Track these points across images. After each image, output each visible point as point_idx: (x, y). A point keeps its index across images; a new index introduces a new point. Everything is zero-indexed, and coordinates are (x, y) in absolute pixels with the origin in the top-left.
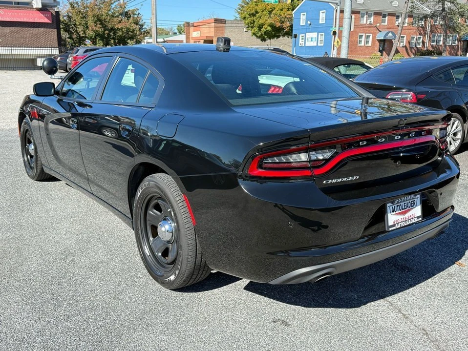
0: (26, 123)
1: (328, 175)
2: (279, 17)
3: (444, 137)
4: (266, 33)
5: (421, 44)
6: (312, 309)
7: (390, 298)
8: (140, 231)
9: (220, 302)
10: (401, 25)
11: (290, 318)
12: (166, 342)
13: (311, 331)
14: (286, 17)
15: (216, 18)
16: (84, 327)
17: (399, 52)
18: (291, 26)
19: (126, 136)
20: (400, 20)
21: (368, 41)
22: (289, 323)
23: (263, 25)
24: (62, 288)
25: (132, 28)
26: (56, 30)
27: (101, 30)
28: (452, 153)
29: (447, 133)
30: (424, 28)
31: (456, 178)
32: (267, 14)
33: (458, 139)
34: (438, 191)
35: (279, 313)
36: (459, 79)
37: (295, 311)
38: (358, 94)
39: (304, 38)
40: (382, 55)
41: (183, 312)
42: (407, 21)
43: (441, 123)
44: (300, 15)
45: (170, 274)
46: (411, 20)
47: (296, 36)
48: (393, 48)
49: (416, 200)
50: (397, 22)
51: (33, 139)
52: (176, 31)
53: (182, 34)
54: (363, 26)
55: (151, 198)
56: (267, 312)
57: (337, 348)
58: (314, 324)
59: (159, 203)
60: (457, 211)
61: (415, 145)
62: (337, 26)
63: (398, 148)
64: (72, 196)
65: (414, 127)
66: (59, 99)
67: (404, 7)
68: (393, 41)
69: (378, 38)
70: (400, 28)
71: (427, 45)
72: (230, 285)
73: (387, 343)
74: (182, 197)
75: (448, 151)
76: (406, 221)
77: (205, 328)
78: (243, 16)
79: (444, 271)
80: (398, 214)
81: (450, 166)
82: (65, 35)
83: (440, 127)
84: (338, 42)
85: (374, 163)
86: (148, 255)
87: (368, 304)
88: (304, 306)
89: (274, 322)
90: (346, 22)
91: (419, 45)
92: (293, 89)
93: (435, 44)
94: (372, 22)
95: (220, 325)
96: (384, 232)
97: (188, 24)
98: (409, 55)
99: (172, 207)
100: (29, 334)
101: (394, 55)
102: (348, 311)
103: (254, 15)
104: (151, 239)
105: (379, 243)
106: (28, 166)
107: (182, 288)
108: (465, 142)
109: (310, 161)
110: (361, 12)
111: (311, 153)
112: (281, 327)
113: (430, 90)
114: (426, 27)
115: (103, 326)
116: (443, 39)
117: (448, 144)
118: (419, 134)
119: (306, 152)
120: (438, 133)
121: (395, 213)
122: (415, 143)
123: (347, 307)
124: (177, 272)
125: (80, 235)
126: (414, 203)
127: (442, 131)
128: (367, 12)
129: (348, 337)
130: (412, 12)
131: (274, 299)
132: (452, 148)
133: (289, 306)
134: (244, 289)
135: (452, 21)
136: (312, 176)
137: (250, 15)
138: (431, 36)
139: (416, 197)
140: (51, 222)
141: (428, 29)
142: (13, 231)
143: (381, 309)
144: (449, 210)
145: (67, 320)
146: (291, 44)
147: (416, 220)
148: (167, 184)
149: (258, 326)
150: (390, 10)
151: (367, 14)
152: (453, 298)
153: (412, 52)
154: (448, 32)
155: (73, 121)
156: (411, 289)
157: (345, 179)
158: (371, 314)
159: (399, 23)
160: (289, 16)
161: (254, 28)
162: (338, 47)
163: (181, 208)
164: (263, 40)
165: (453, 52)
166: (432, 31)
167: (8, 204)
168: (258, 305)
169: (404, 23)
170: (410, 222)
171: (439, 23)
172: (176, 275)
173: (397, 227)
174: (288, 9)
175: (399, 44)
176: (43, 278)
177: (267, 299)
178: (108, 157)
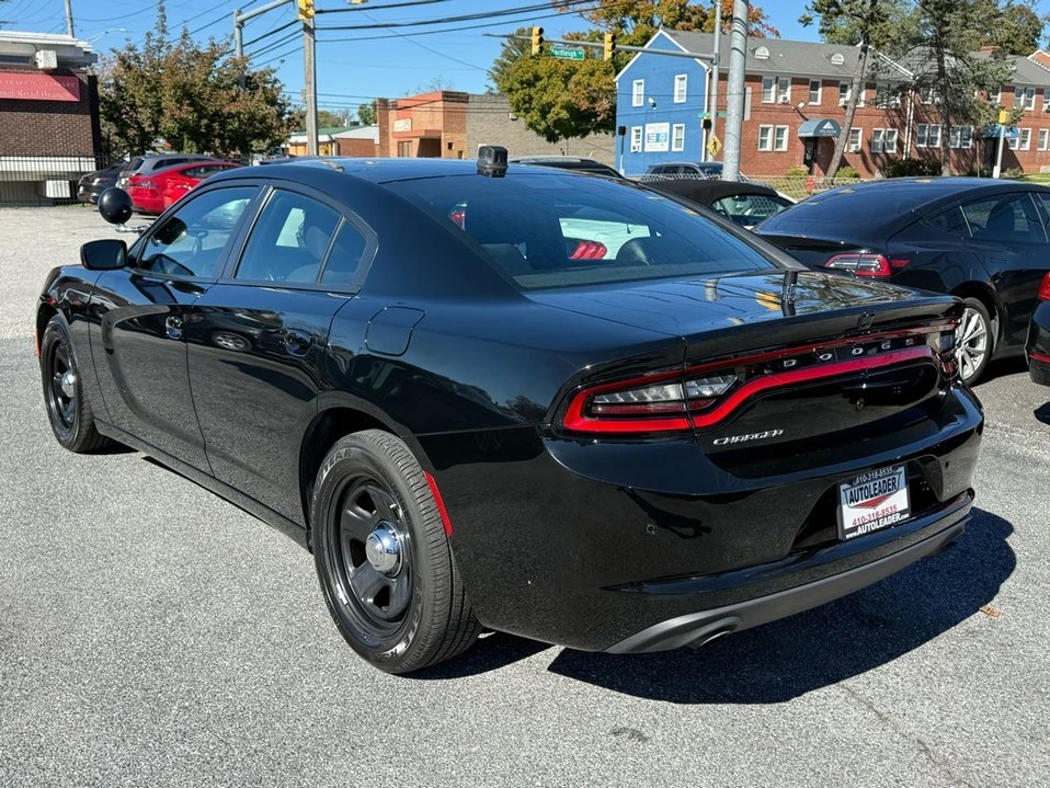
0: (55, 328)
1: (722, 428)
2: (585, 89)
3: (949, 350)
4: (558, 123)
5: (895, 146)
6: (691, 707)
7: (849, 682)
8: (326, 553)
9: (500, 697)
10: (851, 105)
11: (647, 724)
12: (396, 778)
13: (691, 750)
14: (601, 89)
15: (445, 89)
16: (221, 754)
17: (848, 165)
18: (613, 109)
19: (295, 352)
20: (849, 93)
21: (780, 141)
22: (647, 735)
23: (550, 105)
24: (163, 677)
25: (260, 114)
26: (89, 117)
27: (191, 117)
28: (967, 382)
29: (955, 340)
30: (900, 112)
31: (976, 434)
32: (560, 83)
33: (980, 353)
34: (942, 460)
35: (625, 716)
36: (977, 225)
37: (657, 710)
38: (773, 262)
39: (641, 134)
40: (810, 172)
41: (425, 719)
42: (863, 95)
43: (944, 322)
44: (632, 85)
45: (394, 641)
46: (873, 94)
47: (623, 131)
48: (835, 156)
49: (897, 477)
50: (842, 100)
51: (73, 361)
52: (357, 118)
53: (370, 125)
54: (770, 108)
55: (353, 481)
56: (599, 715)
57: (748, 782)
58: (697, 736)
59: (371, 492)
60: (982, 502)
61: (892, 365)
62: (713, 109)
63: (857, 373)
64: (161, 484)
65: (888, 330)
66: (134, 276)
67: (857, 67)
68: (835, 139)
69: (803, 135)
70: (849, 113)
71: (908, 148)
72: (519, 662)
73: (847, 769)
74: (422, 477)
75: (959, 377)
76: (878, 519)
77: (474, 749)
78: (508, 85)
79: (958, 626)
80: (862, 505)
81: (963, 408)
82: (108, 128)
83: (941, 328)
84: (715, 143)
85: (809, 403)
86: (345, 602)
87: (805, 695)
88: (676, 702)
89: (616, 734)
90: (734, 102)
91: (892, 149)
92: (640, 254)
93: (924, 146)
94: (789, 99)
95: (505, 743)
96: (837, 541)
97: (384, 102)
98: (870, 171)
99: (401, 499)
100: (106, 770)
101: (838, 170)
102: (766, 709)
103: (530, 84)
104: (351, 569)
105: (825, 566)
106: (59, 420)
107: (420, 670)
108: (993, 359)
109: (687, 399)
110: (764, 78)
111: (688, 384)
112: (630, 744)
113: (918, 250)
114: (906, 110)
115: (261, 751)
116: (943, 135)
117: (957, 363)
118: (898, 344)
119: (678, 382)
120: (937, 341)
121: (856, 503)
122: (891, 361)
123: (764, 702)
124: (411, 636)
125: (189, 567)
126: (894, 484)
127: (945, 338)
128: (777, 78)
129: (769, 759)
130: (873, 76)
131: (613, 689)
132: (968, 372)
133: (644, 701)
134: (549, 669)
135: (960, 97)
136: (690, 430)
137: (522, 83)
138: (917, 129)
139: (898, 471)
140: (122, 541)
141: (910, 115)
142: (40, 560)
143: (831, 703)
144: (963, 497)
145: (183, 742)
146: (613, 148)
147: (898, 518)
148: (389, 451)
149: (584, 743)
150: (829, 73)
151: (777, 82)
152: (977, 678)
153: (875, 163)
154: (952, 120)
155: (171, 323)
156: (892, 663)
157: (756, 436)
158: (812, 713)
159: (846, 102)
160: (610, 87)
161: (532, 112)
162: (715, 154)
163: (419, 500)
164: (552, 138)
165: (963, 162)
166: (917, 119)
167: (23, 503)
168: (580, 700)
169: (857, 101)
170: (886, 522)
171: (933, 102)
172: (408, 641)
173: (861, 531)
174: (607, 73)
175: (849, 147)
176: (119, 658)
177: (596, 689)
178: (232, 392)
